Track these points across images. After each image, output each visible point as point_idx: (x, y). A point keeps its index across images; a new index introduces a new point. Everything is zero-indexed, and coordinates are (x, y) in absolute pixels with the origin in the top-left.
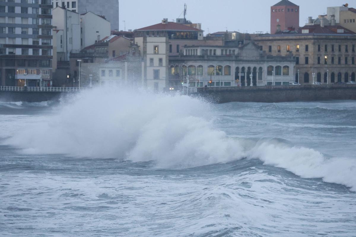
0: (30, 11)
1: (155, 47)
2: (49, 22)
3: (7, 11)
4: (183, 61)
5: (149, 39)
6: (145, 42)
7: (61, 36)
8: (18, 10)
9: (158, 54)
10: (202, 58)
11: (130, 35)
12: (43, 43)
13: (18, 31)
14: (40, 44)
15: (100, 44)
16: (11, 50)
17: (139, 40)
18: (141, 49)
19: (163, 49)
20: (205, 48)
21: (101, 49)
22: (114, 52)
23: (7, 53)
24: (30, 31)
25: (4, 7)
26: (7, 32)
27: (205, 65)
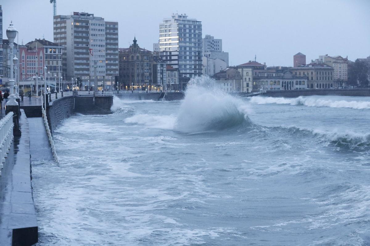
0: (193, 58)
1: (247, 73)
2: (201, 63)
3: (183, 58)
4: (259, 79)
5: (244, 69)
6: (242, 71)
7: (206, 69)
8: (188, 58)
9: (248, 76)
10: (267, 77)
11: (237, 68)
12: (198, 72)
13: (188, 67)
14: (197, 72)
15: (222, 72)
16: (185, 75)
17: (240, 70)
18: (241, 73)
19: (250, 73)
20: (269, 73)
21: (223, 74)
22: (229, 75)
23: (183, 77)
24: (193, 67)
25: (182, 57)
26: (183, 67)
27: (269, 80)
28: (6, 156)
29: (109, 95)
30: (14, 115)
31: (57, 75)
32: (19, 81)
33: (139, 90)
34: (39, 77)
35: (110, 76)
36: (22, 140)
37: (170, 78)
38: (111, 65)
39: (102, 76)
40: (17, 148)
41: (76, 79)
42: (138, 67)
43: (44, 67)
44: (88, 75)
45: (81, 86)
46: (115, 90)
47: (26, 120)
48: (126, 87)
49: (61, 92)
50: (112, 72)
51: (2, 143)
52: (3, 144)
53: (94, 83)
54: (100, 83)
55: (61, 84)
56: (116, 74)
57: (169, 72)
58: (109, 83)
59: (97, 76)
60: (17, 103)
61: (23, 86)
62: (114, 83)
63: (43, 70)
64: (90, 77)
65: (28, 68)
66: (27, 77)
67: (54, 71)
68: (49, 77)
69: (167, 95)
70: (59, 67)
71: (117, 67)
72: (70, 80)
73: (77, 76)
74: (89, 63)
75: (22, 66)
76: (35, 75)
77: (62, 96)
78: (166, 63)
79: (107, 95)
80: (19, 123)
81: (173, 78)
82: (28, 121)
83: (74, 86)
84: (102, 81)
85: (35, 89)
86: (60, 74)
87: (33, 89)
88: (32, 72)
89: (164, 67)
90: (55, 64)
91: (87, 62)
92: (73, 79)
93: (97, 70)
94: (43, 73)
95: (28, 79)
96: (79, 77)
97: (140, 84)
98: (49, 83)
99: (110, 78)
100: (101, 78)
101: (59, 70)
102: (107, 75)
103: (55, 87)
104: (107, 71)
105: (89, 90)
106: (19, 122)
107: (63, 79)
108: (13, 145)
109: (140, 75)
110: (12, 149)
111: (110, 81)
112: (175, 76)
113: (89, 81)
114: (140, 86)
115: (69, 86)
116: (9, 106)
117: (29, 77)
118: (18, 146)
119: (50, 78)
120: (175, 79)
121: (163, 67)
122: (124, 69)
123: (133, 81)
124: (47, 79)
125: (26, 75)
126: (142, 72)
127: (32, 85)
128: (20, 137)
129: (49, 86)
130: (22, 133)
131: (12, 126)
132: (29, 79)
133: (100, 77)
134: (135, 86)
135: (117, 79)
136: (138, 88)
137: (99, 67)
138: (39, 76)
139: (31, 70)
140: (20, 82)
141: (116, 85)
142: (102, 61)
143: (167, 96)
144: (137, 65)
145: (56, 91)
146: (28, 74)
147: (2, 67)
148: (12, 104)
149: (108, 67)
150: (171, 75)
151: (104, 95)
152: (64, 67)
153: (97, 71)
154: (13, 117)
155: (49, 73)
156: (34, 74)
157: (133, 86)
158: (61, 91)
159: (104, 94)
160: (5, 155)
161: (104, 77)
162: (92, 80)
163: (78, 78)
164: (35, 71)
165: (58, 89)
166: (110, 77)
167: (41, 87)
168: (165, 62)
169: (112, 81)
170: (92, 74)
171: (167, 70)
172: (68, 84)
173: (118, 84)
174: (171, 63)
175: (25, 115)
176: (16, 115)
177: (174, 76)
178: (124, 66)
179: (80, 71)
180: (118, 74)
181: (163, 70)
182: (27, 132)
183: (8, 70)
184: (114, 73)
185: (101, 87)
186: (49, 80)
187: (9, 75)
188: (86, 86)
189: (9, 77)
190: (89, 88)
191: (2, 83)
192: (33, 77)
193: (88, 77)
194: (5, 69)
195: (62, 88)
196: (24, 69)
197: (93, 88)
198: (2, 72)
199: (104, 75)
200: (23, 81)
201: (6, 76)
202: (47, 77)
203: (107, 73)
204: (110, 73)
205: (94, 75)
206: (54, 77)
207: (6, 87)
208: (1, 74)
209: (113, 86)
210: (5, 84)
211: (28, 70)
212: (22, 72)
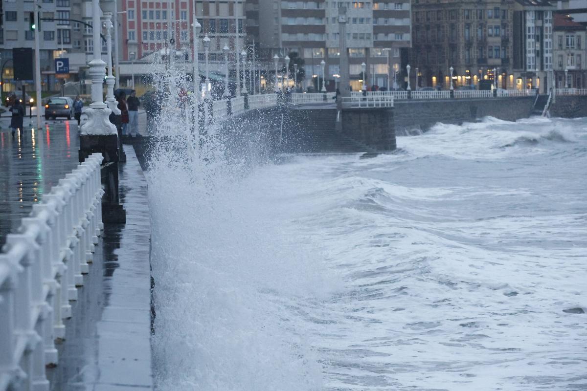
28: (81, 282)
29: (383, 104)
30: (104, 162)
31: (232, 46)
32: (120, 63)
33: (470, 88)
34: (178, 53)
35: (384, 47)
36: (127, 236)
37: (563, 52)
38: (388, 14)
39: (362, 48)
40: (115, 258)
41: (287, 58)
42: (469, 22)
43: (191, 21)
44: (322, 44)
45: (300, 77)
46: (400, 89)
47: (138, 176)
48: (434, 79)
49: (242, 94)
50: (391, 37)
51: (68, 244)
52: (71, 247)
53: (339, 70)
54: (356, 70)
55: (241, 71)
56: (402, 43)
57: (562, 33)
58: (382, 69)
59: (348, 49)
60: (114, 129)
61: (130, 78)
62: (397, 67)
63: (188, 30)
64: (326, 50)
65: (145, 24)
66: (143, 51)
67: (222, 35)
68: (207, 52)
69: (554, 102)
70: (237, 21)
71: (407, 22)
72: (269, 59)
73: (290, 49)
74: (324, 11)
75: (128, 20)
76: (166, 47)
77: (246, 106)
78: (554, 9)
79: (377, 105)
80: (120, 184)
81: (573, 51)
82: (145, 181)
83: (279, 79)
84: (364, 64)
86: (239, 43)
88: (159, 38)
89: (547, 21)
90: (224, 14)
91: (318, 7)
92: (276, 57)
93: (348, 32)
94: (188, 41)
95: (147, 58)
96: (296, 51)
97: (474, 69)
98: (209, 68)
99: (387, 55)
100: (360, 53)
101: (235, 32)
102: (377, 44)
103: (224, 82)
104: (376, 33)
105: (324, 89)
106: (120, 181)
107: (249, 58)
108: (100, 250)
109: (475, 45)
110: (100, 260)
111: (385, 63)
112: (579, 45)
113: (323, 62)
114: (475, 77)
115: (265, 77)
116: (91, 137)
118: (116, 252)
119: (209, 54)
120: (579, 56)
121: (542, 19)
122: (428, 28)
123: (454, 62)
124: (201, 57)
125: (139, 45)
126: (480, 35)
128: (123, 227)
129: (207, 79)
130: (127, 216)
131: (98, 193)
132: (149, 58)
133: (356, 51)
134: (459, 78)
135: (405, 56)
136: (470, 81)
137: (355, 20)
138: (178, 49)
139: (155, 31)
140: (121, 66)
141: (403, 73)
142: (363, 3)
143: (553, 105)
144: (466, 13)
145: (227, 93)
146: (145, 41)
147: (68, 22)
148: (99, 131)
149: (381, 21)
150: (568, 44)
151: (369, 105)
152: (252, 23)
153: (349, 34)
154: (100, 168)
155: (206, 39)
156: (163, 41)
157: (454, 75)
158: (242, 92)
159: (367, 102)
160: (78, 278)
161: (367, 49)
162: (331, 61)
163: (293, 56)
164: (165, 33)
165: (233, 88)
166: (386, 52)
168: (549, 5)
169: (391, 62)
170: (332, 42)
171: (556, 29)
172: (263, 72)
173: (408, 72)
174: (566, 8)
175: (137, 162)
176: (110, 163)
177: (575, 46)
178: (428, 19)
179: (296, 33)
180: (408, 42)
181: (541, 29)
182: (143, 212)
183: (86, 30)
184: (398, 39)
185: (360, 81)
186: (207, 61)
187: (88, 46)
188: (315, 76)
189: (88, 51)
190: (325, 83)
191: (70, 68)
192: (160, 52)
193: (322, 50)
194: (78, 26)
195: (244, 85)
196: (134, 28)
197: (335, 83)
198: (70, 37)
199: (368, 46)
200: (131, 63)
201: (79, 48)
202: (202, 52)
203: (376, 38)
204: (386, 40)
205: (338, 46)
206: (222, 52)
207: (82, 82)
208: (64, 43)
209: (394, 78)
210: (77, 72)
211: (145, 30)
212: (128, 38)
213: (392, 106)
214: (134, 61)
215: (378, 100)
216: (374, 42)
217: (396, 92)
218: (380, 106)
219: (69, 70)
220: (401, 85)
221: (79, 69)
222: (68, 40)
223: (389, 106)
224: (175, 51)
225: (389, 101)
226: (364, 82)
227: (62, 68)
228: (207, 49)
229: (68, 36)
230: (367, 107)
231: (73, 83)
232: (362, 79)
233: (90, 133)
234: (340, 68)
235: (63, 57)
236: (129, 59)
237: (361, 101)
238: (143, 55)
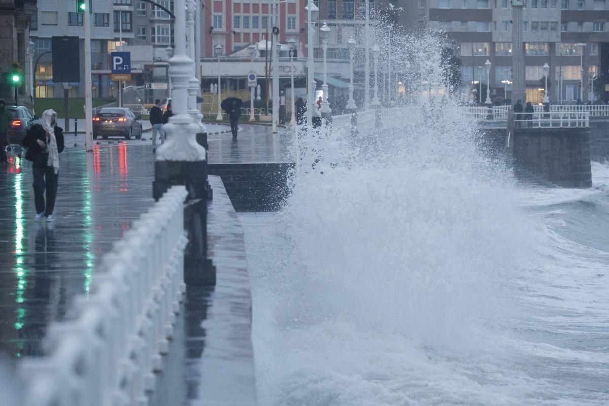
29: (573, 124)
30: (188, 198)
32: (202, 61)
34: (284, 47)
35: (577, 42)
39: (544, 43)
40: (202, 333)
43: (304, 3)
44: (486, 37)
46: (595, 103)
47: (230, 219)
50: (588, 27)
51: (145, 310)
52: (149, 315)
53: (510, 73)
54: (535, 73)
55: (372, 75)
56: (602, 35)
58: (573, 73)
59: (524, 44)
61: (214, 81)
62: (594, 70)
63: (297, 16)
64: (493, 45)
66: (234, 44)
67: (345, 22)
68: (325, 47)
76: (267, 40)
79: (566, 124)
80: (208, 231)
82: (240, 226)
84: (546, 66)
85: (264, 93)
87: (256, 95)
88: (256, 25)
93: (525, 19)
94: (297, 30)
95: (239, 53)
98: (327, 69)
99: (581, 53)
100: (541, 50)
101: (364, 18)
102: (567, 38)
103: (347, 89)
104: (565, 22)
105: (488, 101)
106: (209, 226)
108: (181, 322)
110: (180, 334)
111: (578, 64)
113: (488, 63)
116: (170, 164)
117: (242, 44)
118: (205, 324)
119: (329, 49)
124: (318, 53)
125: (228, 36)
127: (252, 77)
128: (213, 290)
129: (325, 85)
130: (218, 275)
131: (179, 242)
132: (244, 53)
133: (536, 47)
135: (607, 55)
138: (284, 42)
139: (251, 15)
140: (203, 64)
145: (351, 104)
146: (237, 30)
148: (181, 156)
151: (553, 124)
153: (526, 23)
154: (183, 206)
155: (325, 28)
156: (261, 30)
158: (373, 103)
159: (551, 120)
160: (155, 361)
161: (551, 45)
162: (500, 61)
164: (265, 19)
166: (577, 48)
167: (289, 86)
169: (586, 63)
170: (501, 32)
175: (228, 200)
176: (197, 201)
179: (451, 21)
182: (240, 270)
183: (154, 13)
184: (597, 29)
185: (540, 89)
186: (325, 60)
187: (156, 36)
188: (476, 82)
189: (156, 43)
190: (491, 92)
191: (132, 67)
192: (258, 45)
193: (486, 45)
194: (143, 7)
195: (376, 94)
196: (221, 12)
197: (504, 92)
198: (131, 22)
199: (552, 40)
200: (216, 61)
201: (144, 38)
202: (318, 47)
203: (566, 29)
204: (579, 31)
205: (511, 40)
206: (345, 47)
207: (147, 86)
208: (124, 31)
209: (591, 85)
210: (140, 72)
211: (237, 14)
212: (213, 25)
213: (587, 125)
214: (220, 57)
215: (567, 118)
216: (562, 33)
217: (593, 106)
218: (569, 126)
219: (130, 69)
220: (599, 96)
221: (143, 67)
222: (128, 27)
223: (582, 126)
224: (279, 44)
225: (582, 119)
226: (546, 91)
227: (122, 65)
228: (325, 42)
229: (128, 21)
230: (551, 126)
231: (135, 87)
232: (543, 86)
233: (169, 158)
234: (512, 70)
235: (121, 50)
236: (213, 55)
237: (541, 118)
238: (233, 49)
